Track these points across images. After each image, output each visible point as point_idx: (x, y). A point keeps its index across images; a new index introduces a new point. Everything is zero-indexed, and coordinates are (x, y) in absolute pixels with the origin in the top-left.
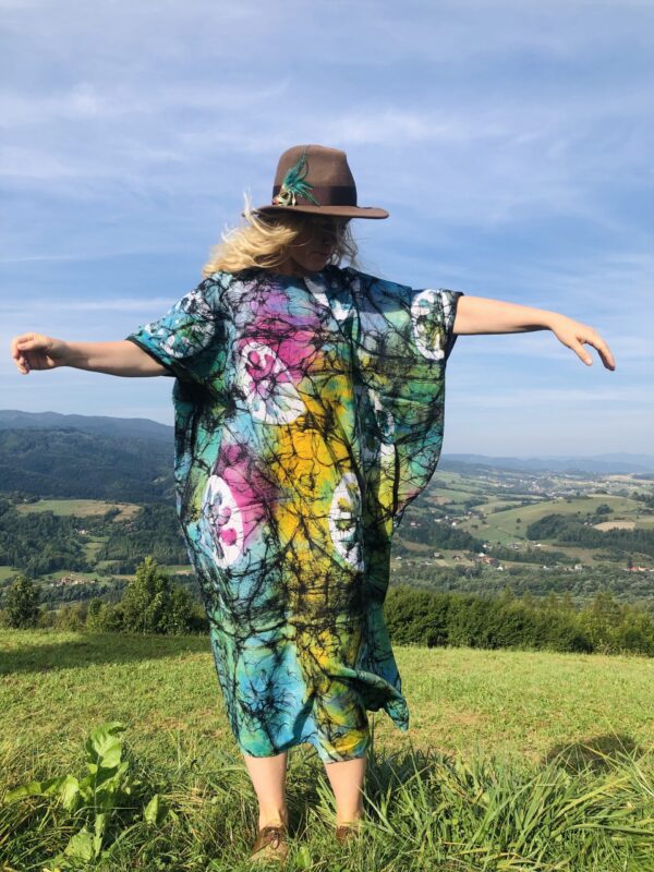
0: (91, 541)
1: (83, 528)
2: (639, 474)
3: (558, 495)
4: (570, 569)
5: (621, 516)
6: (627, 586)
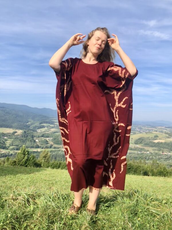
0: (8, 140)
1: (6, 136)
2: (167, 126)
3: (144, 132)
4: (146, 153)
5: (161, 138)
6: (161, 158)
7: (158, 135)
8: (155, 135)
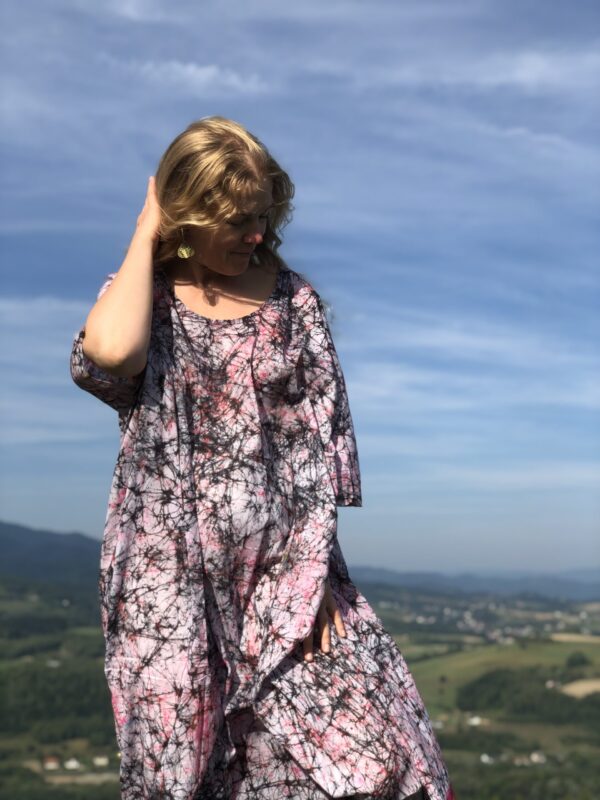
4: (524, 761)
8: (569, 652)
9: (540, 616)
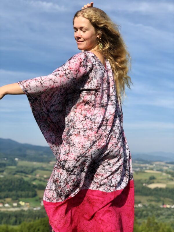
2: (168, 161)
4: (136, 206)
5: (159, 181)
6: (162, 214)
7: (155, 176)
8: (150, 175)
9: (142, 165)
